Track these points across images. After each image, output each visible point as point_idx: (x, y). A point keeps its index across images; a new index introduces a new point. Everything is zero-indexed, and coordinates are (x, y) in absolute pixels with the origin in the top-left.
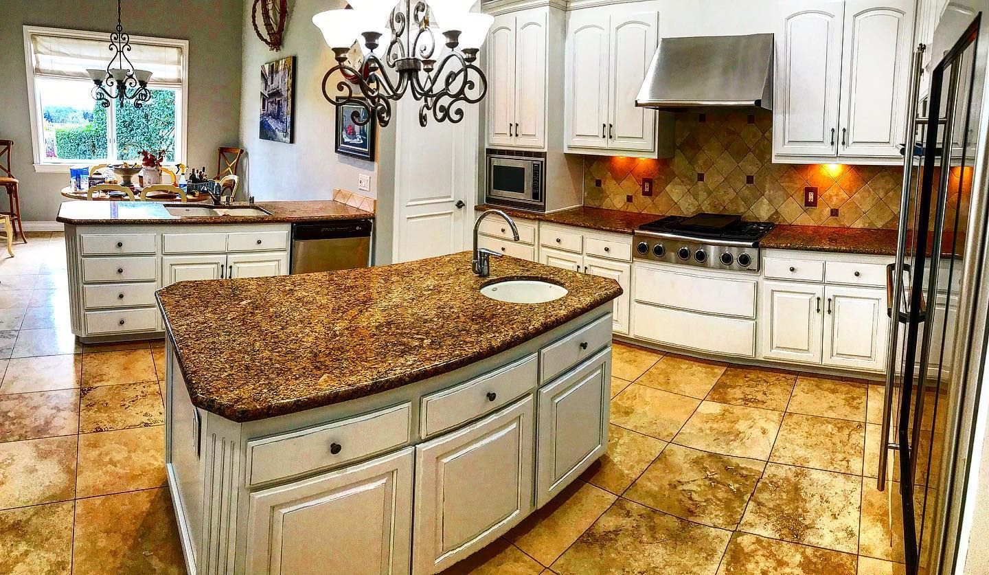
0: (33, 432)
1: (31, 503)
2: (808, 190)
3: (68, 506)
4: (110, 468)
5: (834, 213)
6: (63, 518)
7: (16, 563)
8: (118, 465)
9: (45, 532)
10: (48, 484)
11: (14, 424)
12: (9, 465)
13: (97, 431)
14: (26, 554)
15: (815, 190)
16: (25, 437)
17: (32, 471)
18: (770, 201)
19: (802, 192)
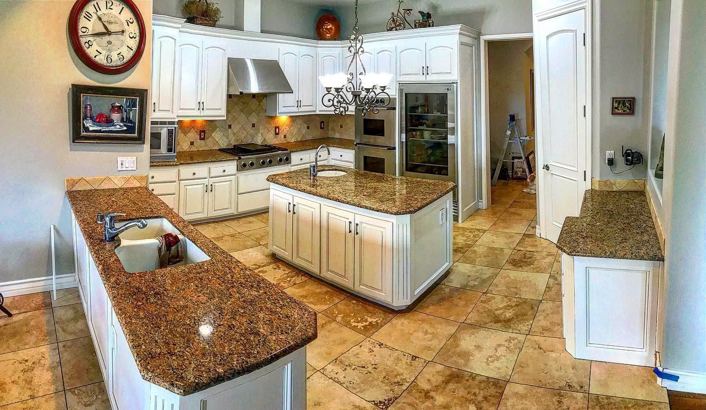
0: (462, 377)
1: (486, 329)
2: (276, 128)
3: (469, 321)
4: (430, 331)
5: (285, 137)
6: (473, 317)
7: (502, 308)
8: (425, 330)
9: (485, 315)
10: (472, 336)
11: (475, 394)
12: (491, 357)
13: (416, 357)
14: (496, 310)
15: (278, 127)
16: (471, 375)
17: (478, 347)
18: (262, 135)
19: (274, 129)
